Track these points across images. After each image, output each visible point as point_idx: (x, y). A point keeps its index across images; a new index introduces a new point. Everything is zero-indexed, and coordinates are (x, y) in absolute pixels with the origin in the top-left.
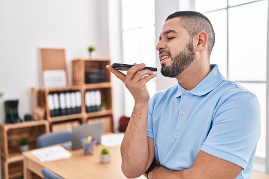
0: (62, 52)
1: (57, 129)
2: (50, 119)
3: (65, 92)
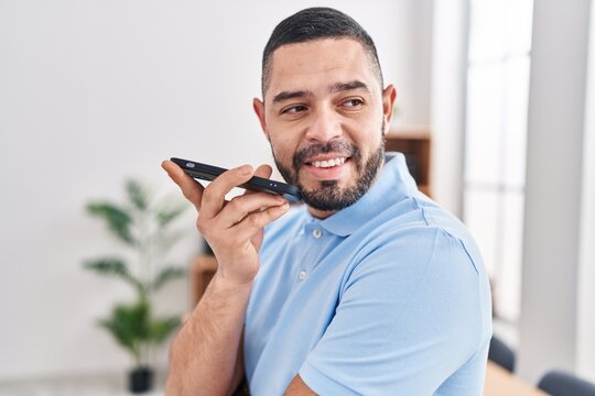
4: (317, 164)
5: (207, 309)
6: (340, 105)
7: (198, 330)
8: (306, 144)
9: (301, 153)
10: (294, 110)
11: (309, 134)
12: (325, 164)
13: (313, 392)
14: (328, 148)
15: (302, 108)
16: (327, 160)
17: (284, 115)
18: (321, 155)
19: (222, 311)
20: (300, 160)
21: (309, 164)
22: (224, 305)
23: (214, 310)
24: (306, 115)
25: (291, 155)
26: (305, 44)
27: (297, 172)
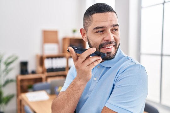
0: (56, 33)
1: (50, 80)
2: (46, 74)
3: (56, 57)
4: (106, 47)
5: (73, 91)
6: (112, 31)
7: (69, 97)
8: (104, 42)
9: (102, 44)
10: (100, 32)
11: (105, 39)
12: (109, 47)
13: (114, 112)
14: (110, 43)
15: (102, 31)
16: (110, 46)
17: (97, 33)
18: (108, 45)
19: (78, 91)
20: (101, 46)
21: (104, 47)
22: (79, 89)
23: (75, 91)
24: (103, 33)
25: (99, 45)
26: (103, 13)
27: (100, 50)
